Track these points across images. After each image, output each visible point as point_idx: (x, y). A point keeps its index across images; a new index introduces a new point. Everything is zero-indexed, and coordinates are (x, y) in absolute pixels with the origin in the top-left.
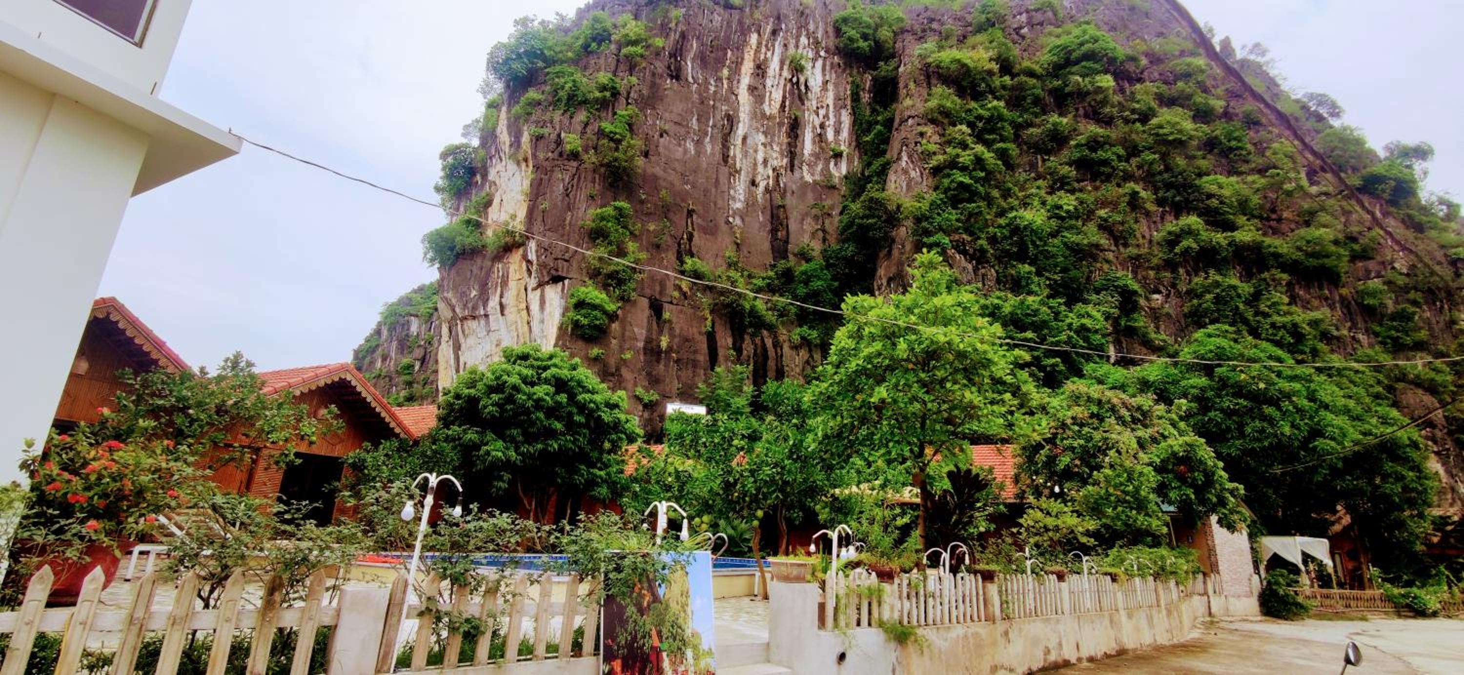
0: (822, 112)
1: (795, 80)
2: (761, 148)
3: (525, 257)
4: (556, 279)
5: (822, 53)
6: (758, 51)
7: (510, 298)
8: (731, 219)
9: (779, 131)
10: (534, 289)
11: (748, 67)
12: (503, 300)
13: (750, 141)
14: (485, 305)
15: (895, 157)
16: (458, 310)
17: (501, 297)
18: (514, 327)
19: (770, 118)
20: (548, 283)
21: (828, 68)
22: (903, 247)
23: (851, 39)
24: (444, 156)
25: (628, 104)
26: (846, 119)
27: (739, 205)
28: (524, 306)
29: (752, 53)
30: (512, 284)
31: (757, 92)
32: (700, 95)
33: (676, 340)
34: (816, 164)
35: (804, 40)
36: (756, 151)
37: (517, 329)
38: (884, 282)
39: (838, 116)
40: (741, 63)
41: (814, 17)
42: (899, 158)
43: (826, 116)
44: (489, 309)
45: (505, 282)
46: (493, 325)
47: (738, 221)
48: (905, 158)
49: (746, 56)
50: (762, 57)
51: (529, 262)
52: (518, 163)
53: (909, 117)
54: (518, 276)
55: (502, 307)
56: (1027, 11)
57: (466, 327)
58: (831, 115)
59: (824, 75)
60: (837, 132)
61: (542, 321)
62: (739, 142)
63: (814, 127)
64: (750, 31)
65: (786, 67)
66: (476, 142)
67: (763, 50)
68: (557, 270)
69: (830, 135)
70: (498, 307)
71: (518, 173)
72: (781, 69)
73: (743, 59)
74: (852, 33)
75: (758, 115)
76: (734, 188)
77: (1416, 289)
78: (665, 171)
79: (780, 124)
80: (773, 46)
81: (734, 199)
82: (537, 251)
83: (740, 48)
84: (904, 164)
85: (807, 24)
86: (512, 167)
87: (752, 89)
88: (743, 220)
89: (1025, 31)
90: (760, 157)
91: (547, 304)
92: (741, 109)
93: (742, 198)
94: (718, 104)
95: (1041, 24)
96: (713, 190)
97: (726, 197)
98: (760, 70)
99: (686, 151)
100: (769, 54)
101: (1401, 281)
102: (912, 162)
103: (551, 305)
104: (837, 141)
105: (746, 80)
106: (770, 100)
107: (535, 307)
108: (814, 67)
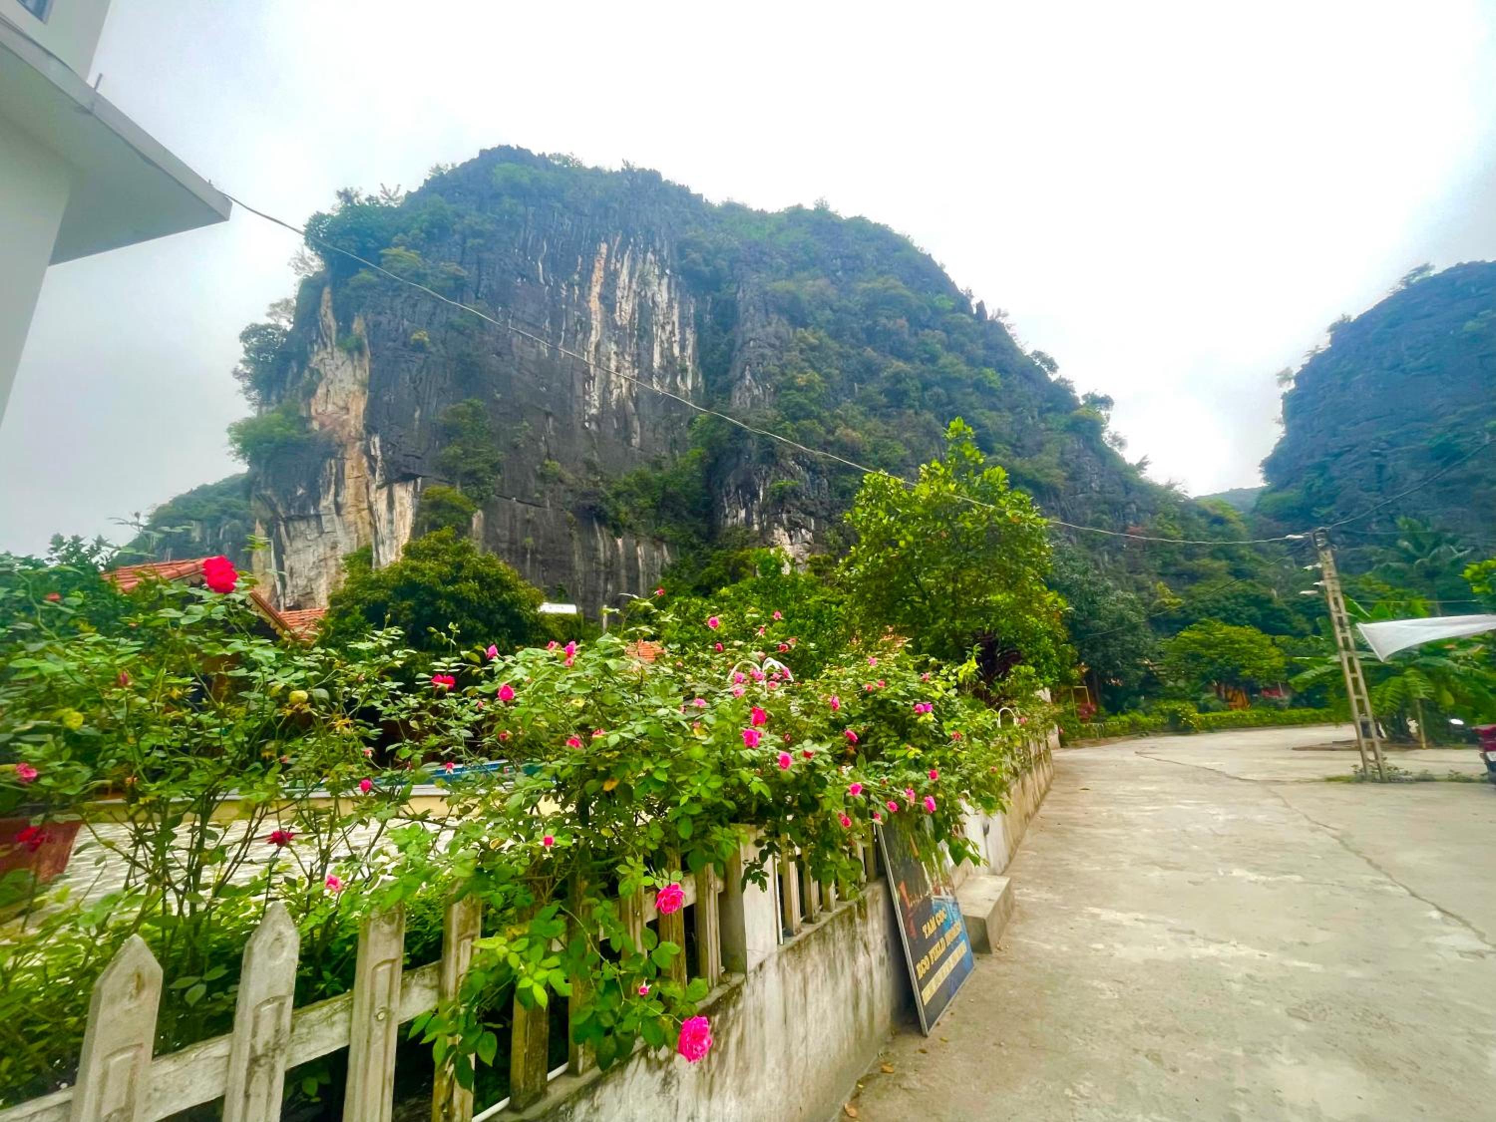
0: (668, 328)
1: (643, 293)
2: (613, 356)
3: (367, 452)
4: (406, 478)
5: (668, 271)
6: (608, 261)
7: (348, 495)
8: (587, 425)
9: (631, 341)
10: (379, 487)
11: (598, 275)
12: (339, 499)
13: (602, 349)
14: (316, 503)
15: (739, 375)
16: (280, 510)
17: (337, 495)
18: (353, 528)
19: (622, 328)
20: (397, 481)
21: (673, 286)
22: (750, 457)
23: (694, 261)
24: (245, 336)
25: (477, 298)
26: (691, 338)
27: (594, 411)
28: (365, 505)
29: (602, 262)
30: (350, 482)
31: (608, 302)
32: (552, 297)
33: (541, 541)
34: (664, 377)
35: (650, 256)
36: (609, 359)
37: (357, 531)
38: (733, 489)
39: (683, 333)
40: (592, 271)
41: (660, 236)
42: (742, 376)
43: (672, 333)
44: (321, 508)
45: (340, 482)
46: (327, 527)
47: (594, 427)
48: (749, 377)
49: (597, 265)
50: (612, 268)
51: (372, 459)
52: (350, 352)
53: (751, 339)
54: (356, 474)
55: (338, 507)
56: (841, 258)
57: (291, 529)
58: (677, 331)
59: (669, 293)
60: (683, 348)
61: (391, 522)
62: (592, 348)
63: (662, 342)
64: (600, 241)
65: (634, 281)
66: (287, 325)
67: (613, 260)
68: (407, 467)
69: (676, 351)
70: (333, 507)
71: (348, 362)
72: (630, 282)
73: (593, 267)
74: (694, 256)
75: (609, 324)
76: (589, 394)
77: (1105, 503)
78: (518, 370)
79: (631, 335)
80: (623, 257)
81: (588, 404)
82: (381, 447)
83: (591, 255)
84: (747, 382)
85: (654, 241)
86: (340, 356)
87: (602, 298)
88: (599, 426)
89: (839, 274)
90: (613, 365)
91: (397, 504)
92: (593, 316)
93: (597, 403)
94: (570, 309)
95: (853, 270)
96: (569, 395)
97: (581, 403)
98: (611, 278)
99: (539, 353)
100: (618, 266)
101: (1095, 496)
102: (755, 380)
103: (402, 504)
104: (683, 358)
105: (596, 289)
106: (621, 311)
107: (381, 506)
108: (660, 284)
